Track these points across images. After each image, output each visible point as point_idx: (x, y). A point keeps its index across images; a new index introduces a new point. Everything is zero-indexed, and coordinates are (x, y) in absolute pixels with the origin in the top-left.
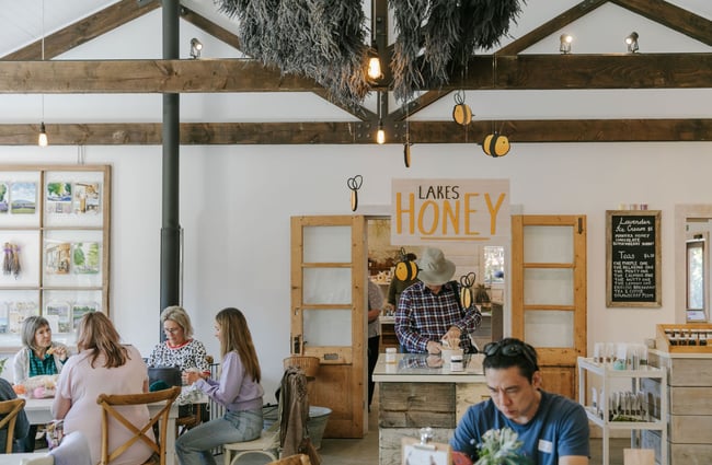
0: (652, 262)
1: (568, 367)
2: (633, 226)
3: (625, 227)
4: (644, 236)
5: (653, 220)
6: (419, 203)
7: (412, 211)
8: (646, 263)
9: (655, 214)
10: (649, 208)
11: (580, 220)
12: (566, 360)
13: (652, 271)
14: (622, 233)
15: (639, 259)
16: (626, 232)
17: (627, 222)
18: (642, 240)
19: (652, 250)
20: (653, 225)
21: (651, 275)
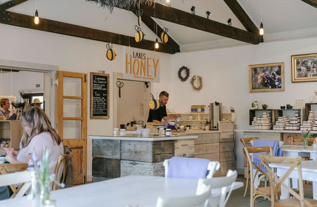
0: (106, 97)
1: (80, 148)
2: (100, 80)
3: (97, 80)
4: (103, 85)
5: (106, 78)
6: (133, 59)
7: (131, 63)
8: (104, 98)
9: (107, 76)
10: (105, 73)
11: (85, 75)
12: (79, 145)
13: (106, 102)
14: (96, 83)
15: (101, 96)
16: (97, 83)
17: (98, 79)
18: (103, 87)
19: (106, 92)
20: (106, 80)
21: (105, 104)
